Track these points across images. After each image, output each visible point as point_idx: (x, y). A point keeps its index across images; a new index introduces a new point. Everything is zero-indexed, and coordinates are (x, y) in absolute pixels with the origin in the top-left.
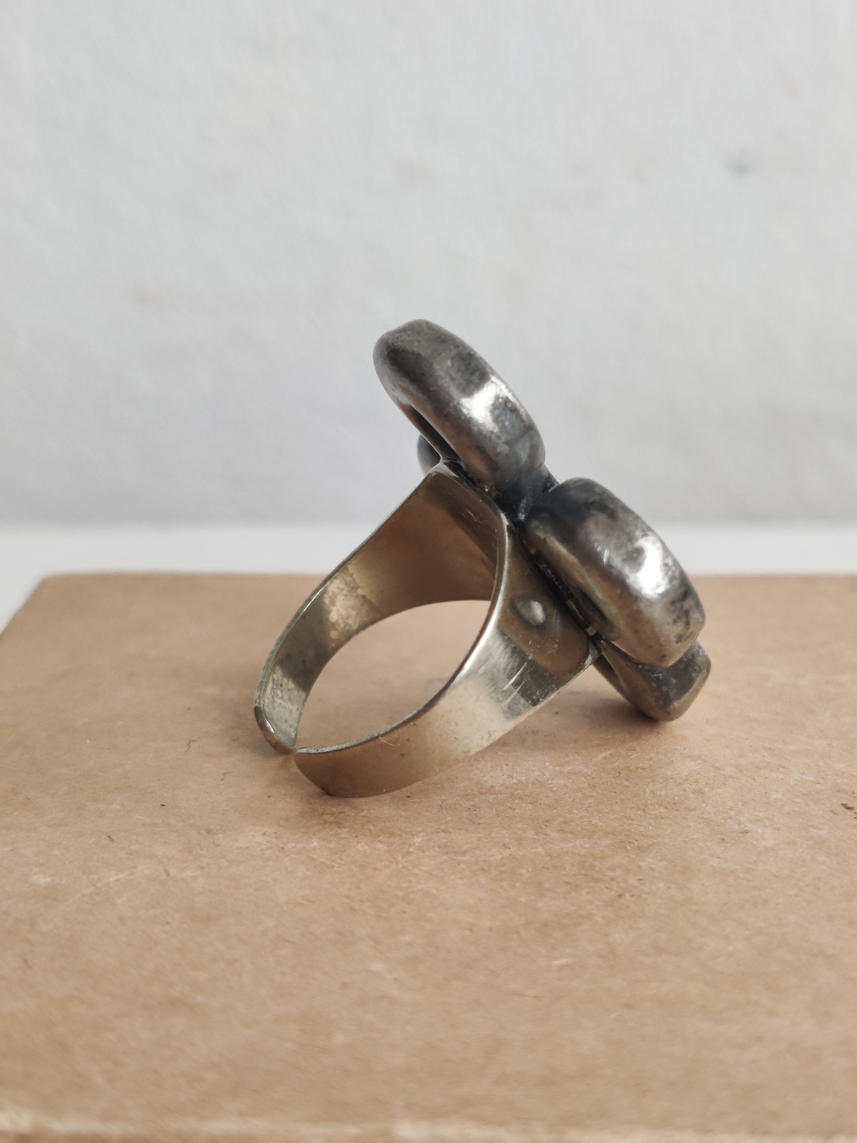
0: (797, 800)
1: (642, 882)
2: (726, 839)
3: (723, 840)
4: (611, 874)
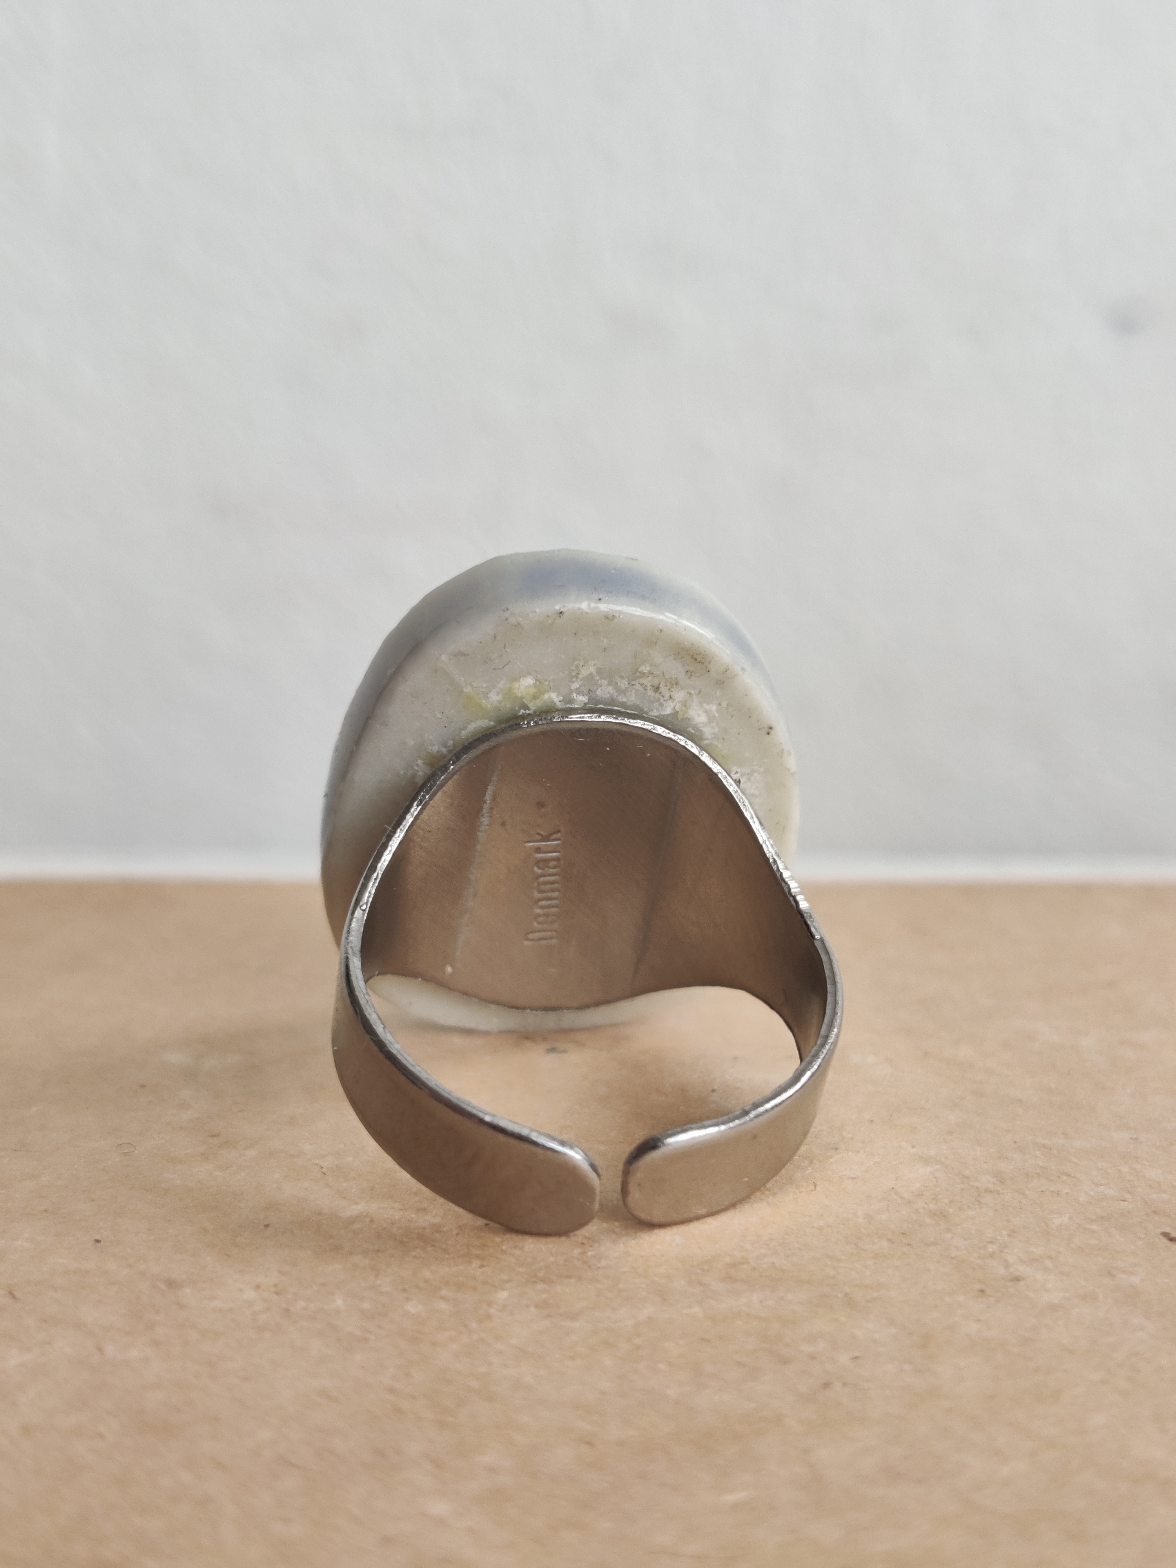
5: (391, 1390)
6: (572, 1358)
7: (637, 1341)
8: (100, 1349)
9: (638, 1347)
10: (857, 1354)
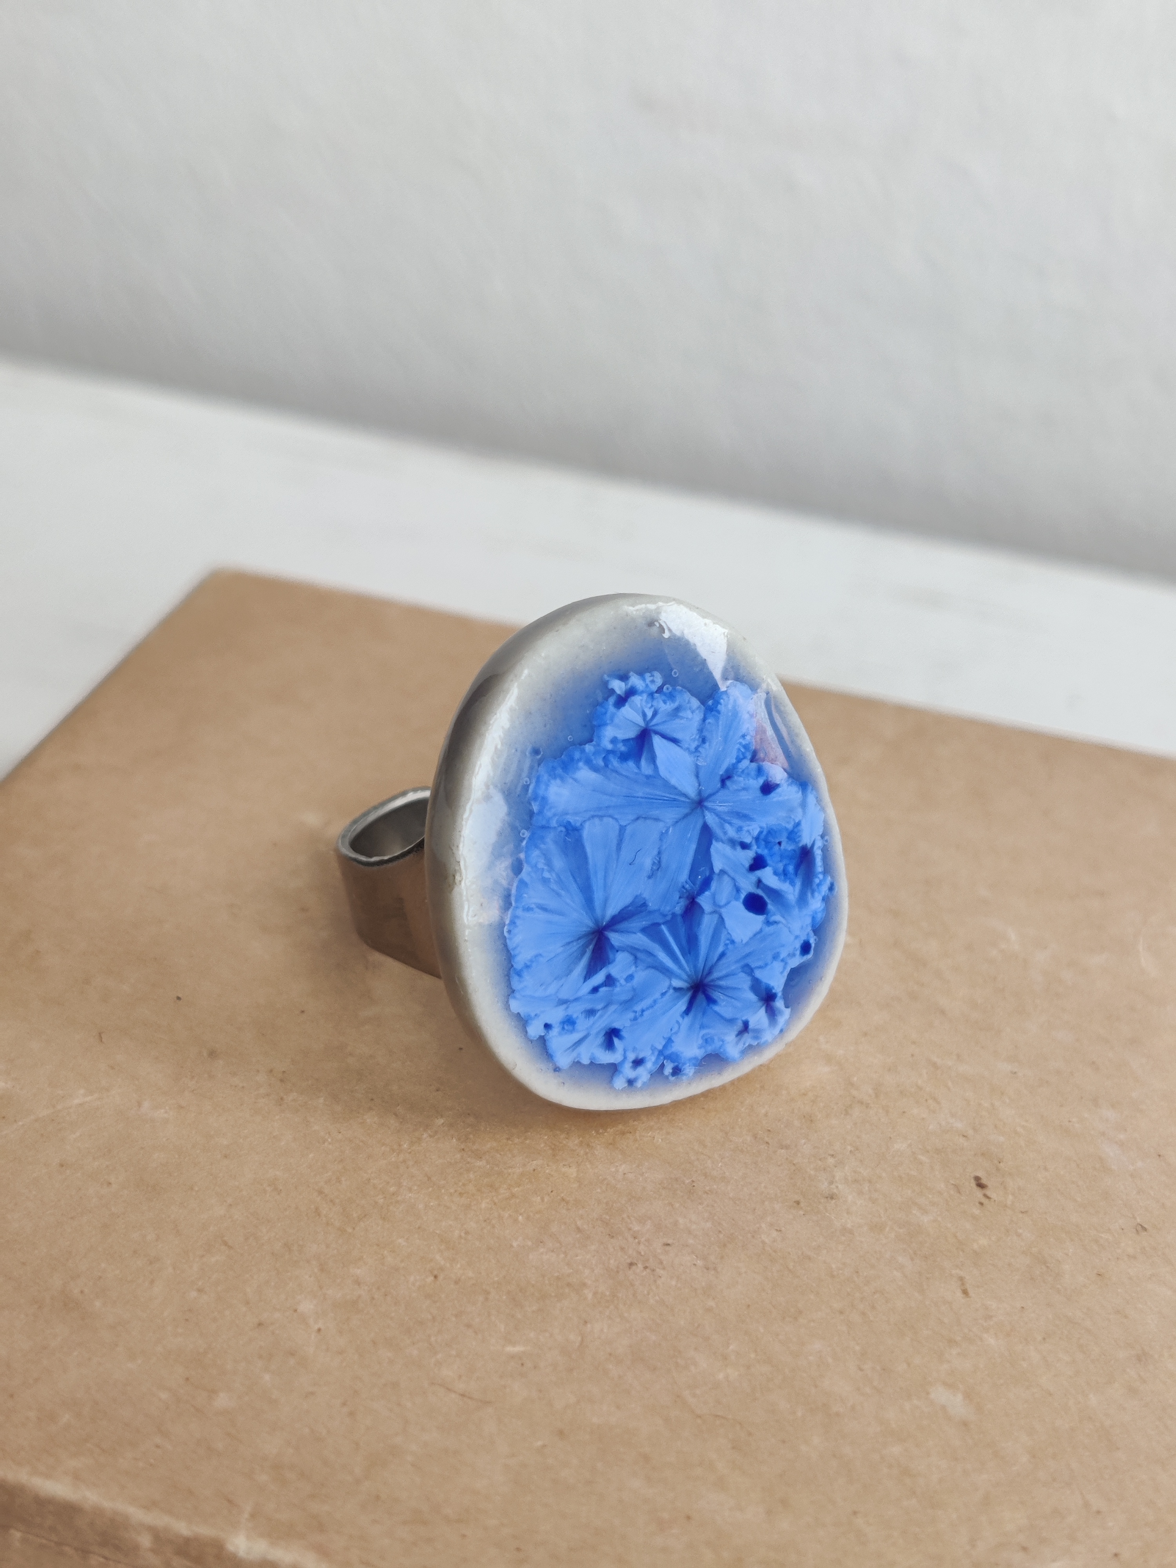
0: (923, 1158)
1: (667, 1248)
2: (802, 1205)
3: (798, 1203)
4: (636, 1227)
5: (320, 1192)
6: (461, 1194)
7: (515, 1190)
8: (139, 1104)
9: (513, 1196)
10: (670, 1242)
